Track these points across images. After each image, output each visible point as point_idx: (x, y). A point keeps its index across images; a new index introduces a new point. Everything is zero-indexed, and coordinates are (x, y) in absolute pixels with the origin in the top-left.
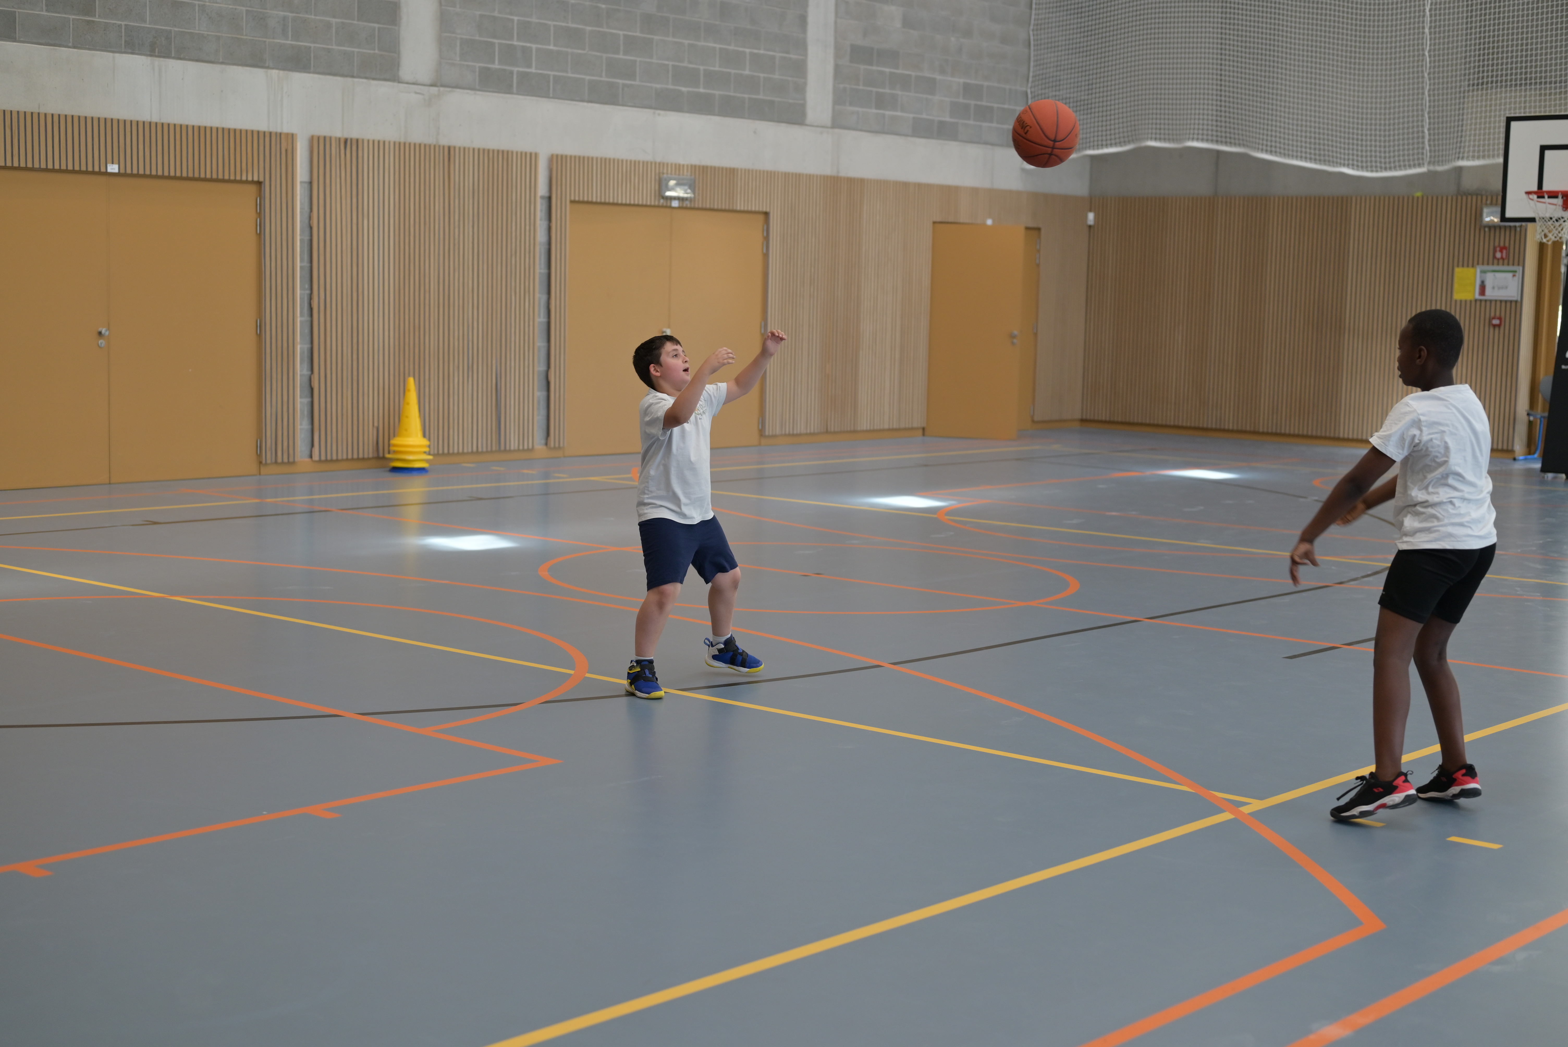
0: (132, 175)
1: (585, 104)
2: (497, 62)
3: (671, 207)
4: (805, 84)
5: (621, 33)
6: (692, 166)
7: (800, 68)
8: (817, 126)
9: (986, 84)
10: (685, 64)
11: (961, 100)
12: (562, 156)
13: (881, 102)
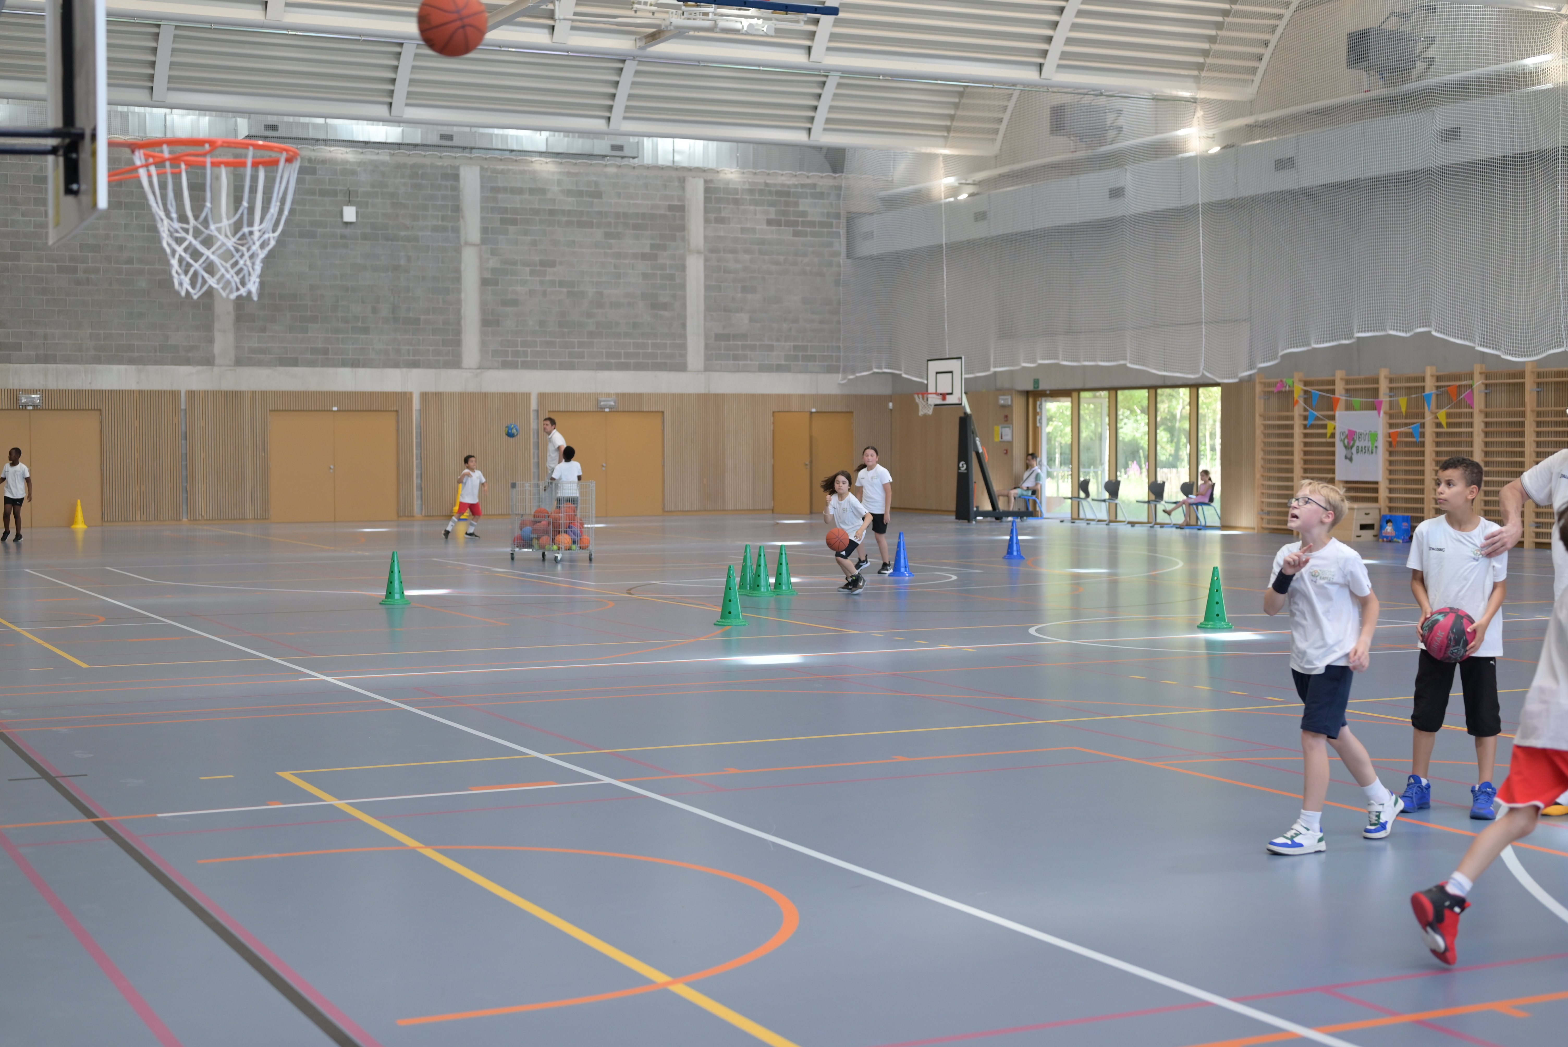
0: (343, 411)
1: (557, 371)
2: (510, 357)
3: (604, 411)
4: (686, 353)
5: (576, 340)
6: (616, 394)
7: (683, 347)
8: (695, 371)
9: (809, 344)
10: (613, 350)
11: (792, 353)
12: (543, 394)
13: (736, 358)
